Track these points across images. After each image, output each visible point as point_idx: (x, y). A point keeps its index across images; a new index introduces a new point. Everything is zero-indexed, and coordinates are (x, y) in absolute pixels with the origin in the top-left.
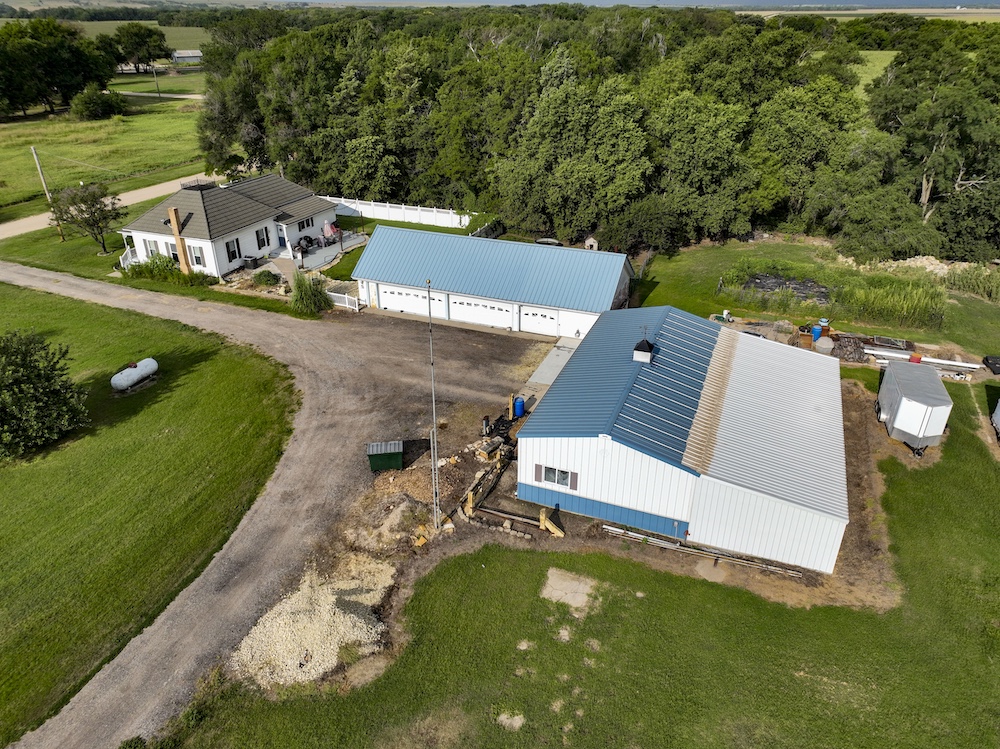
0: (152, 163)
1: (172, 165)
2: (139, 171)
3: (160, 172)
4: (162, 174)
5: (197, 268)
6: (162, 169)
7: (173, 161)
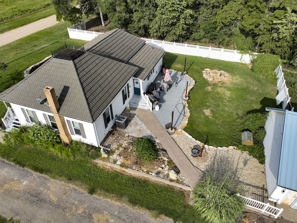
0: (23, 9)
1: (34, 10)
2: (16, 15)
3: (28, 15)
4: (29, 17)
5: (76, 137)
6: (28, 13)
7: (34, 8)
